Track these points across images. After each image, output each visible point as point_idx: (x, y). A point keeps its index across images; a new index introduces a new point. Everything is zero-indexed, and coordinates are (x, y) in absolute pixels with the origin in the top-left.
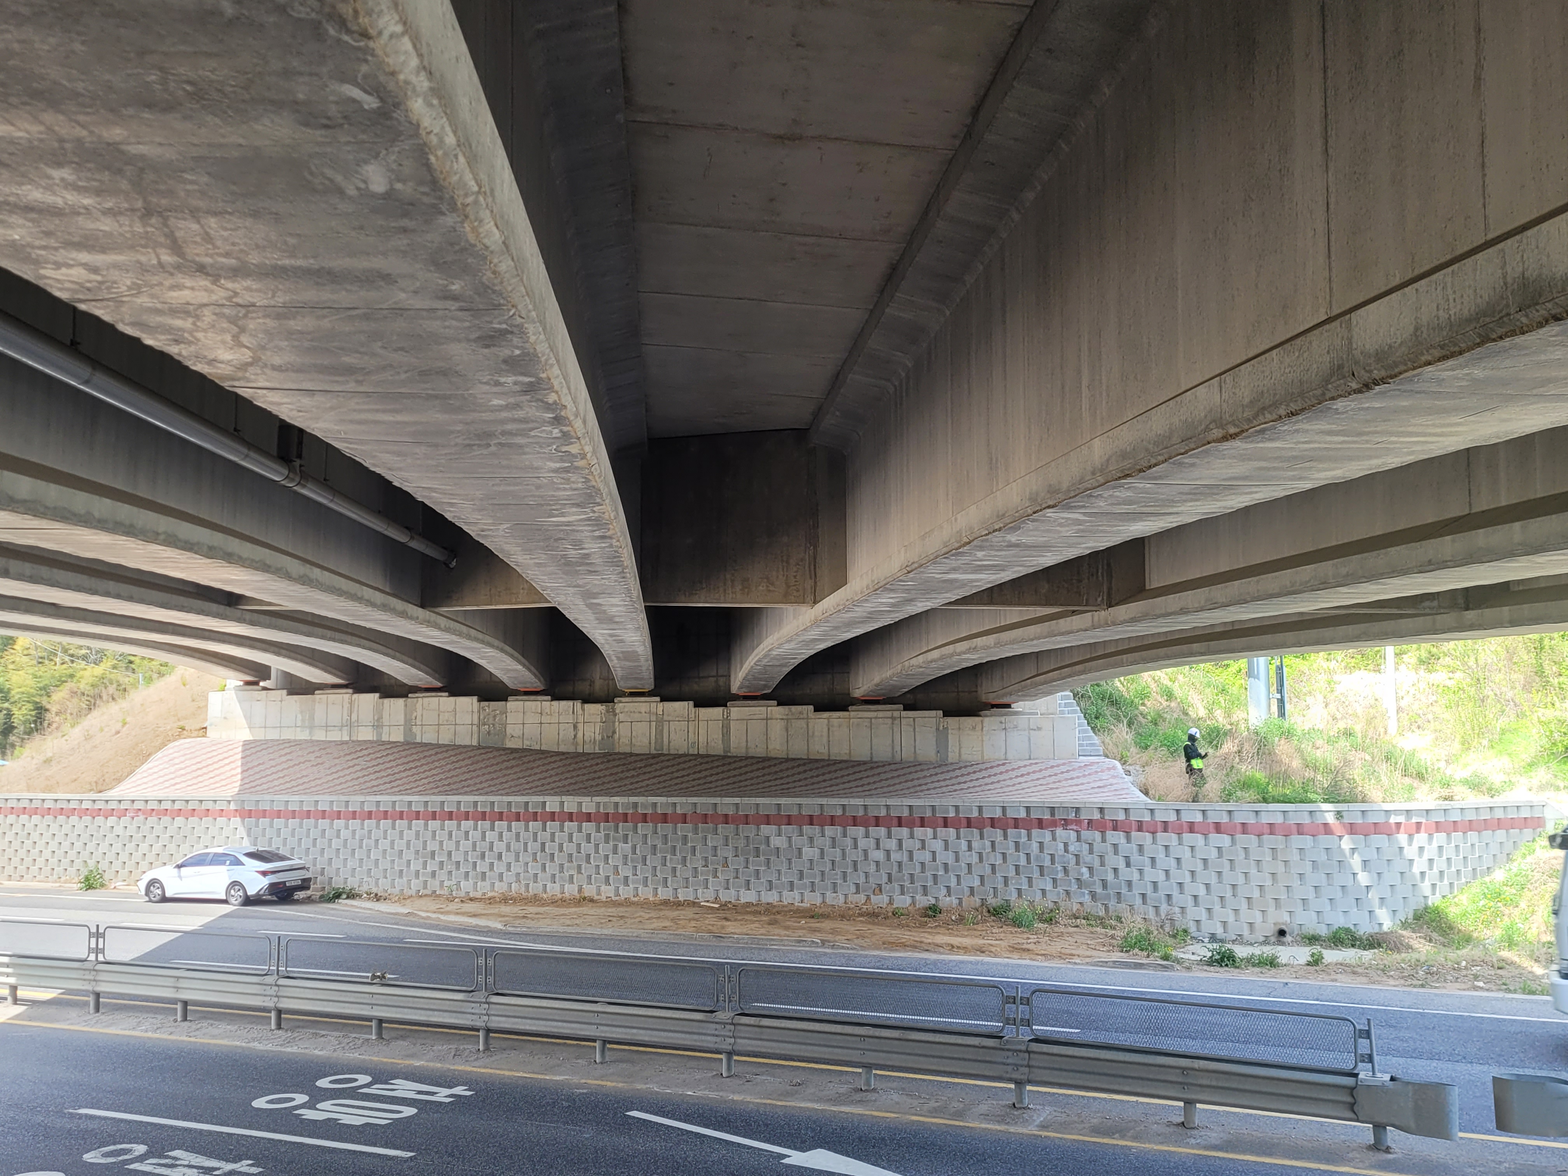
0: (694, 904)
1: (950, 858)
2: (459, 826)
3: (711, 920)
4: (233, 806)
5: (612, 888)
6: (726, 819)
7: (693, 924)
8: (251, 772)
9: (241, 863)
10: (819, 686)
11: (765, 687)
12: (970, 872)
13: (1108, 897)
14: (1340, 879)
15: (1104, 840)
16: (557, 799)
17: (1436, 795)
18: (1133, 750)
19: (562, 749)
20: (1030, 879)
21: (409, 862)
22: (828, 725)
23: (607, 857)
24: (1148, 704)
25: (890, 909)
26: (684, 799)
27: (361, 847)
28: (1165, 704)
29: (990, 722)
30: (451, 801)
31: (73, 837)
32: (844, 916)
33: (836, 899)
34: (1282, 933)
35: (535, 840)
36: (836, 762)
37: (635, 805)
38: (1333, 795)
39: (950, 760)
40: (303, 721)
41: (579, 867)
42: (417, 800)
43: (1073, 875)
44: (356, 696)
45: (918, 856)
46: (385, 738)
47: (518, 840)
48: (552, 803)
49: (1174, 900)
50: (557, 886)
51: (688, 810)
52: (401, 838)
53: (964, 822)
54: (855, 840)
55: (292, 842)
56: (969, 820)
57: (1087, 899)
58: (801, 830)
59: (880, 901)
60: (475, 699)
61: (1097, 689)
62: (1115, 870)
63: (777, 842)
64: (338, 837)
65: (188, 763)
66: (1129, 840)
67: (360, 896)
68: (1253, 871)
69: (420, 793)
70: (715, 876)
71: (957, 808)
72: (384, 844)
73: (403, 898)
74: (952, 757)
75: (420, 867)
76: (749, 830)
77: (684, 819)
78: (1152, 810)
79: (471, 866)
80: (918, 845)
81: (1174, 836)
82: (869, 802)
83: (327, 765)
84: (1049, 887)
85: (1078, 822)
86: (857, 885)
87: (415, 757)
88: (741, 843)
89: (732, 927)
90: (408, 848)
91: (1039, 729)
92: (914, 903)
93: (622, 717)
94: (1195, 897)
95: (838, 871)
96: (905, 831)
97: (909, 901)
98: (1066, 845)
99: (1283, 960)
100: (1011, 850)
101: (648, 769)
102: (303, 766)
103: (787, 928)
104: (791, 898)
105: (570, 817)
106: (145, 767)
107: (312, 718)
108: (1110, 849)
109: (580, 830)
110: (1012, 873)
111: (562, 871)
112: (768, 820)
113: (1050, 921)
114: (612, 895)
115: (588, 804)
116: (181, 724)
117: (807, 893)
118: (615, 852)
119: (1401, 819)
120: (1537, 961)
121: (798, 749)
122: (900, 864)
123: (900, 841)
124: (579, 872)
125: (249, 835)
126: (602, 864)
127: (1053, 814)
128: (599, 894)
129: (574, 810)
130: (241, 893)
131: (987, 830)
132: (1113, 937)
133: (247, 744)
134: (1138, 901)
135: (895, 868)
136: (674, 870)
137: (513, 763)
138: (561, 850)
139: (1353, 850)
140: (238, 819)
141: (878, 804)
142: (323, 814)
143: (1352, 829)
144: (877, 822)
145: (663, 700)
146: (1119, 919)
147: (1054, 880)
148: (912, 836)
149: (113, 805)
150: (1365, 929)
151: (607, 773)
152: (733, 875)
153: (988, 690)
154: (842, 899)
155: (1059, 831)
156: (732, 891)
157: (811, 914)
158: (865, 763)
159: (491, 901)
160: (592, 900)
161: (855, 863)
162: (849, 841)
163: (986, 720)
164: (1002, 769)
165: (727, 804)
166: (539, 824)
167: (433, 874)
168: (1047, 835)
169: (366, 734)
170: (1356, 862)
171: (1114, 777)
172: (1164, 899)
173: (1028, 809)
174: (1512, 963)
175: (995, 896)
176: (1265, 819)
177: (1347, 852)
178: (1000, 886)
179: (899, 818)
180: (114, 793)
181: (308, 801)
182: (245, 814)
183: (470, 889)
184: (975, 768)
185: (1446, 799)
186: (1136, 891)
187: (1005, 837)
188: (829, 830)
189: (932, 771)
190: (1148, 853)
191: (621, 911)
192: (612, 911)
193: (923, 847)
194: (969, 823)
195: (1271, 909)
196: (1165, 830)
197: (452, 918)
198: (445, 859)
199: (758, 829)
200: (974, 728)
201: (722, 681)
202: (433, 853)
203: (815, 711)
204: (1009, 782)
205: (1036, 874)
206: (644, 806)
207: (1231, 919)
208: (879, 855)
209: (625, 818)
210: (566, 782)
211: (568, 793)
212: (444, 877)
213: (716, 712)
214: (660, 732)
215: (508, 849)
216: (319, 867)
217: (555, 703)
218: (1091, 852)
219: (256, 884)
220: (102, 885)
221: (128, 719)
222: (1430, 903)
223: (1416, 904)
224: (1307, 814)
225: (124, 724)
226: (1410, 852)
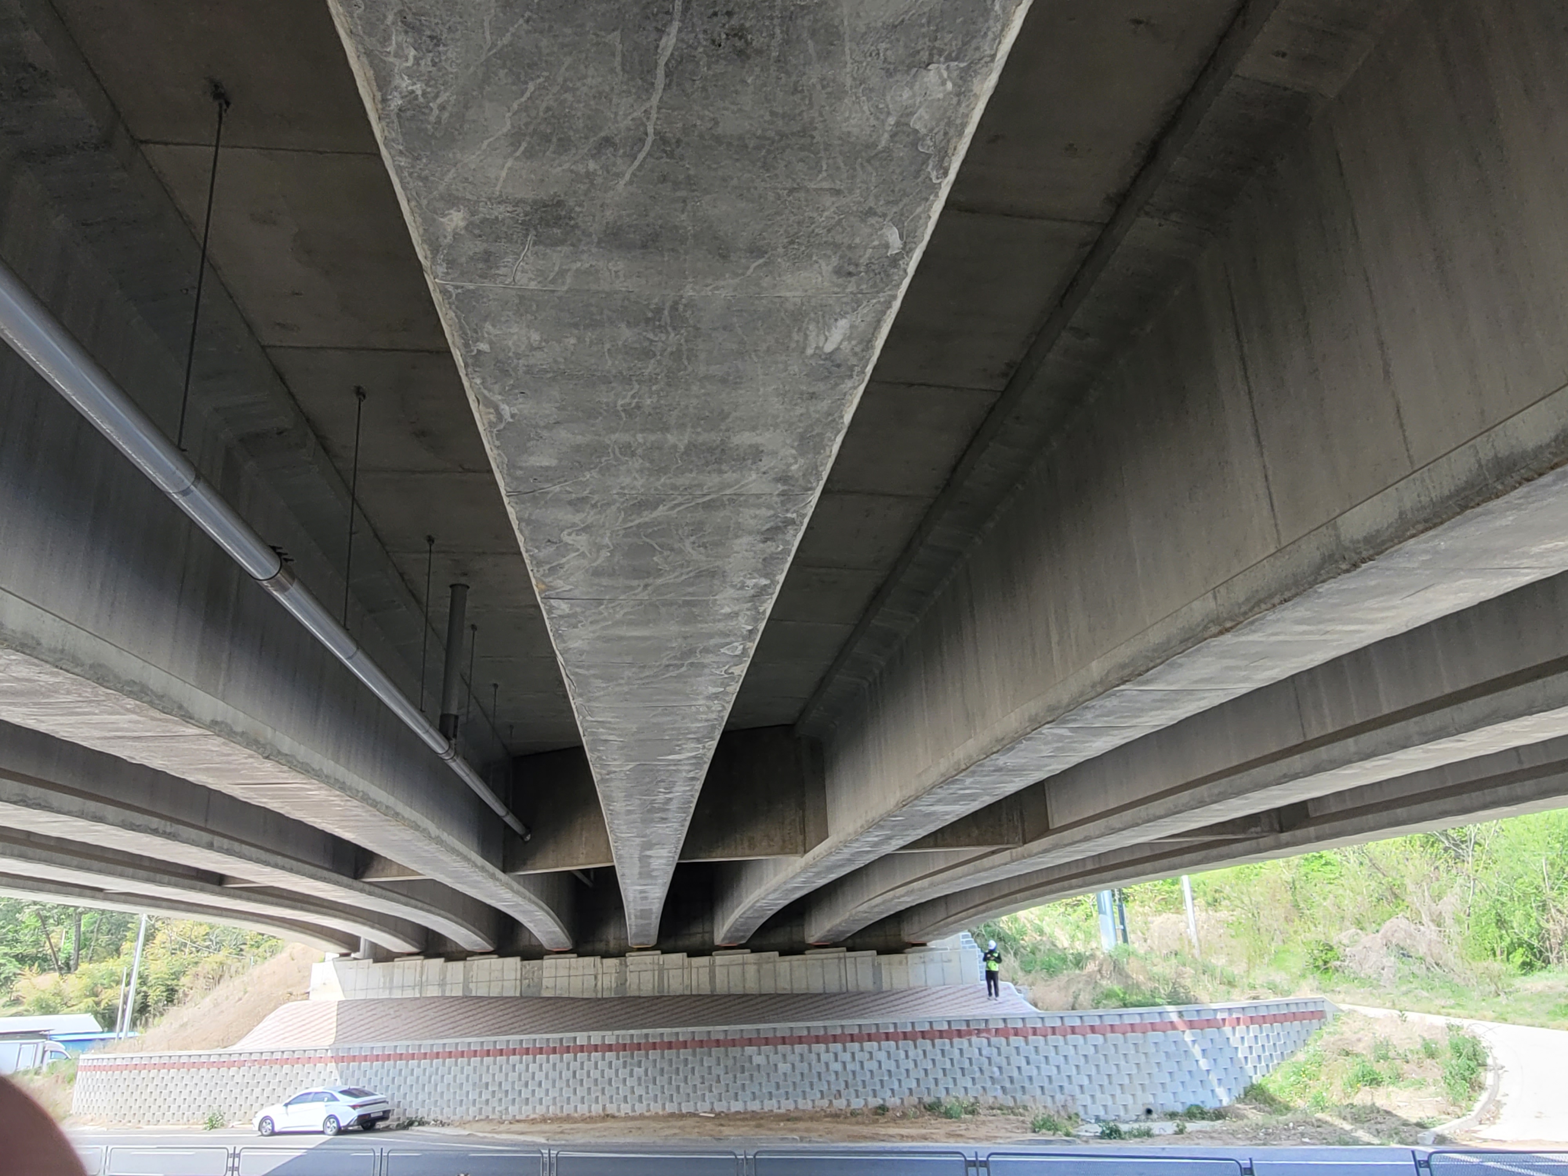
0: (694, 1115)
1: (892, 1066)
2: (508, 1060)
3: (709, 1126)
4: (329, 1054)
5: (629, 1106)
6: (718, 1043)
7: (696, 1130)
8: (344, 1025)
9: (336, 1100)
10: (781, 937)
11: (742, 939)
12: (908, 1076)
13: (1015, 1090)
14: (1186, 1065)
15: (1008, 1044)
16: (585, 1034)
17: (1247, 996)
18: (1021, 974)
19: (586, 996)
20: (954, 1079)
21: (468, 1092)
22: (791, 965)
23: (625, 1080)
24: (1026, 939)
25: (849, 1111)
26: (684, 1029)
27: (430, 1082)
28: (1039, 938)
29: (912, 957)
30: (501, 1041)
31: (201, 1086)
32: (813, 1117)
33: (805, 1105)
34: (1149, 1112)
35: (568, 1069)
36: (798, 995)
37: (647, 1035)
38: (1174, 999)
39: (885, 989)
40: (384, 984)
41: (603, 1089)
42: (474, 1041)
43: (987, 1074)
44: (426, 961)
45: (867, 1065)
46: (448, 994)
47: (554, 1069)
48: (581, 1038)
49: (1066, 1091)
50: (586, 1106)
51: (688, 1038)
52: (462, 1073)
53: (901, 1036)
54: (818, 1055)
55: (375, 1081)
56: (905, 1033)
57: (999, 1092)
58: (776, 1049)
59: (840, 1104)
60: (518, 959)
62: (1019, 1068)
63: (758, 1060)
64: (412, 1074)
65: (295, 1020)
66: (1027, 1043)
67: (428, 1123)
68: (1122, 1063)
69: (477, 1035)
70: (711, 1091)
71: (895, 1024)
72: (448, 1078)
73: (463, 1124)
74: (886, 986)
75: (476, 1097)
76: (735, 1051)
77: (685, 1045)
78: (1042, 1018)
79: (517, 1093)
80: (867, 1056)
81: (1061, 1038)
82: (828, 1023)
83: (403, 1017)
84: (969, 1085)
85: (988, 1030)
86: (821, 1092)
87: (472, 1007)
88: (730, 1062)
89: (726, 1131)
90: (467, 1081)
91: (950, 961)
92: (866, 1104)
93: (632, 968)
94: (1081, 1086)
95: (806, 1081)
96: (856, 1045)
97: (863, 1103)
98: (980, 1050)
99: (1155, 1131)
100: (939, 1057)
101: (654, 1008)
102: (385, 1019)
103: (770, 1129)
104: (770, 1105)
105: (596, 1048)
106: (261, 1025)
107: (392, 980)
108: (1014, 1051)
109: (603, 1059)
110: (940, 1075)
111: (589, 1093)
112: (750, 1042)
113: (973, 1112)
114: (629, 1111)
115: (610, 1037)
116: (290, 990)
117: (783, 1102)
118: (631, 1075)
119: (1225, 1015)
120: (1344, 1119)
121: (768, 987)
122: (854, 1072)
123: (853, 1054)
124: (603, 1093)
125: (341, 1077)
126: (621, 1086)
127: (968, 1025)
128: (619, 1110)
129: (599, 1043)
130: (335, 1125)
131: (920, 1041)
132: (1023, 1122)
133: (340, 1004)
134: (1038, 1092)
135: (851, 1076)
136: (678, 1087)
137: (549, 1008)
138: (589, 1076)
139: (1194, 1042)
140: (334, 1064)
141: (835, 1025)
142: (401, 1057)
143: (1191, 1025)
144: (835, 1039)
145: (663, 953)
146: (1025, 1108)
147: (973, 1079)
148: (862, 1050)
149: (235, 1058)
150: (1210, 1105)
151: (623, 1012)
152: (724, 1089)
153: (909, 934)
154: (810, 1104)
155: (974, 1039)
156: (724, 1103)
157: (788, 1118)
158: (820, 994)
159: (533, 1121)
160: (613, 1117)
161: (819, 1074)
162: (813, 1056)
163: (909, 955)
164: (925, 993)
165: (718, 1031)
166: (571, 1055)
167: (487, 1101)
168: (965, 1041)
169: (433, 992)
170: (1196, 1051)
171: (1010, 995)
172: (1058, 1089)
173: (949, 1022)
174: (1326, 1122)
175: (929, 1094)
176: (1127, 1020)
177: (1190, 1044)
178: (932, 1086)
179: (852, 1035)
180: (236, 1048)
181: (389, 1046)
182: (339, 1060)
183: (516, 1113)
184: (905, 994)
185: (1254, 998)
186: (1036, 1084)
187: (933, 1045)
188: (798, 1048)
189: (873, 998)
190: (1042, 1053)
191: (638, 1123)
192: (630, 1124)
193: (871, 1058)
194: (905, 1036)
195: (1139, 1093)
196: (1054, 1033)
197: (505, 1136)
198: (496, 1088)
199: (743, 1051)
200: (901, 963)
201: (707, 936)
202: (487, 1084)
203: (780, 955)
204: (932, 1003)
205: (959, 1075)
206: (653, 1036)
207: (1110, 1103)
208: (838, 1066)
209: (639, 1047)
210: (590, 1021)
211: (593, 1029)
212: (496, 1104)
213: (704, 960)
214: (661, 978)
215: (547, 1077)
216: (396, 1100)
217: (580, 959)
218: (999, 1054)
219: (348, 1117)
220: (222, 1125)
221: (249, 989)
222: (1254, 1082)
223: (1244, 1083)
224: (1157, 1016)
225: (245, 993)
226: (1234, 1041)
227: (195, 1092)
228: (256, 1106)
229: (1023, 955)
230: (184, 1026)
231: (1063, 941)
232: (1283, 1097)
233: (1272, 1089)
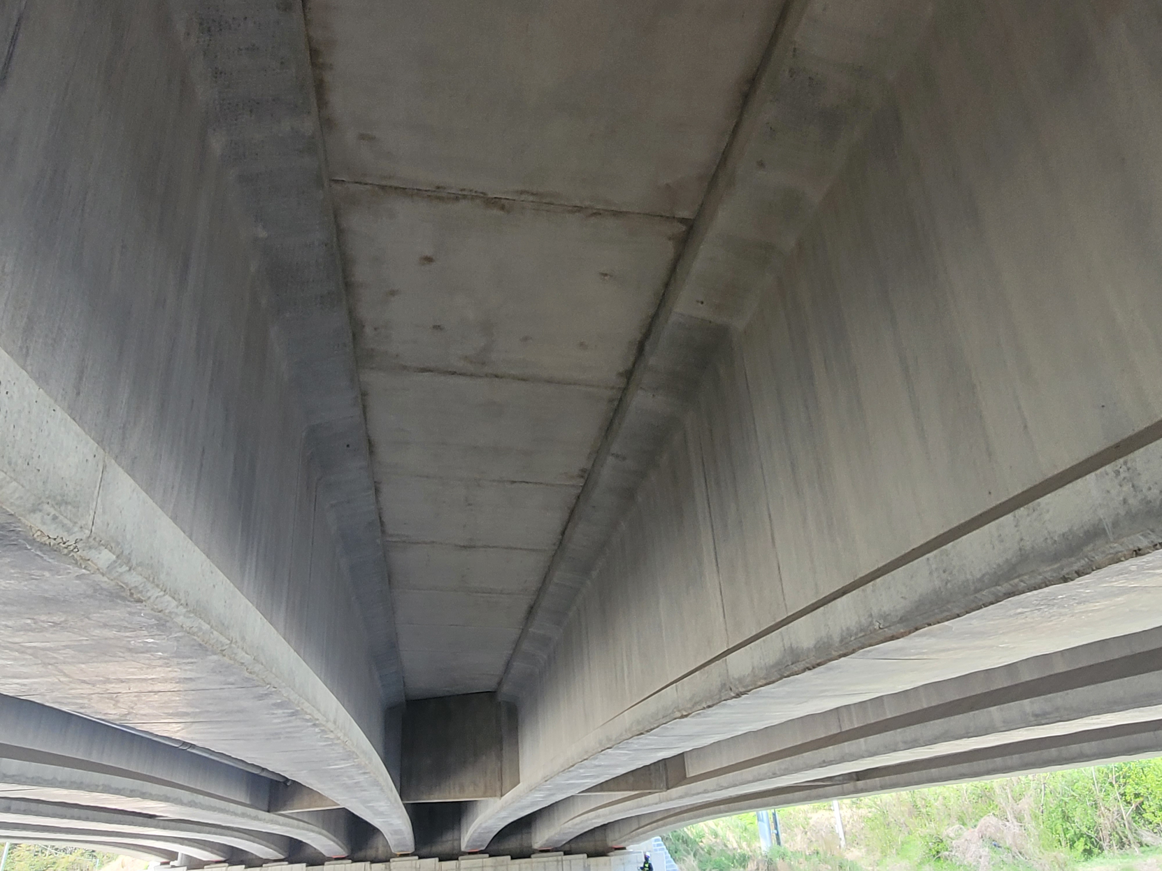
10: (514, 843)
11: (482, 846)
22: (520, 868)
24: (704, 841)
28: (714, 840)
29: (615, 859)
44: (230, 867)
61: (675, 834)
145: (420, 858)
153: (612, 840)
163: (612, 858)
200: (605, 864)
201: (455, 843)
203: (512, 858)
213: (452, 864)
217: (354, 865)
229: (701, 855)
231: (733, 843)
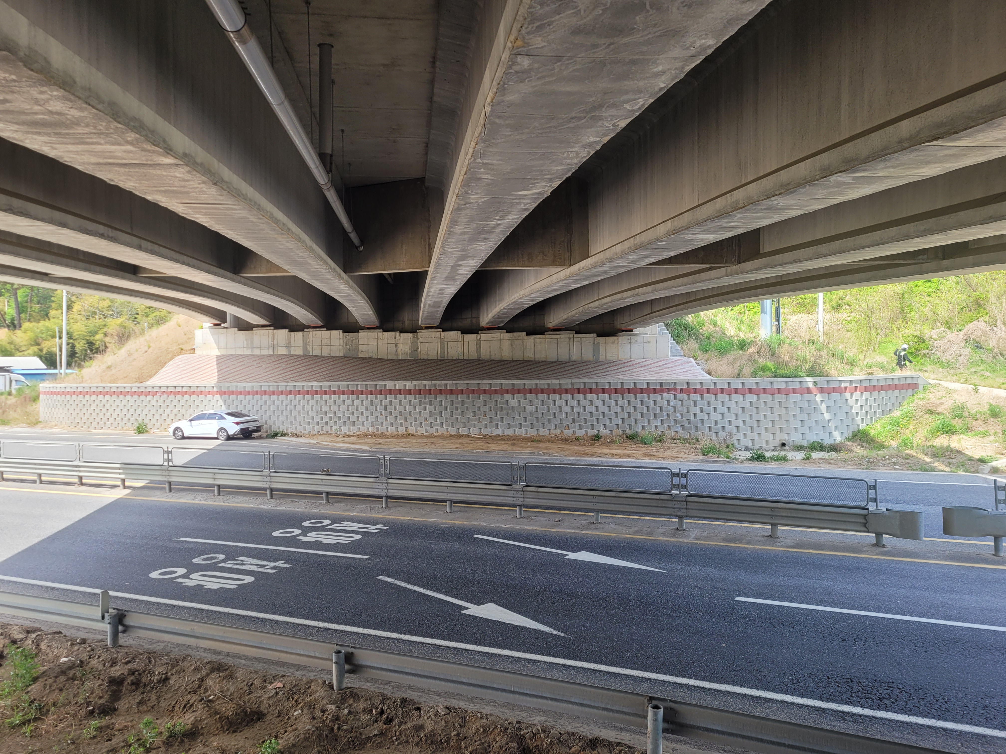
0: (468, 436)
1: (606, 410)
2: (339, 398)
3: (478, 443)
4: (215, 389)
5: (424, 429)
6: (485, 392)
7: (470, 446)
8: (223, 371)
9: (224, 418)
10: (528, 322)
11: (501, 323)
12: (616, 417)
13: (691, 428)
14: (814, 417)
15: (689, 399)
16: (393, 382)
17: (864, 372)
18: (699, 352)
19: (390, 357)
20: (649, 420)
21: (313, 417)
22: (534, 342)
23: (420, 413)
24: (704, 329)
25: (574, 437)
26: (461, 382)
27: (286, 410)
28: (713, 329)
29: (622, 339)
30: (334, 385)
31: (128, 406)
32: (550, 440)
33: (544, 432)
34: (784, 445)
35: (381, 405)
36: (539, 362)
37: (435, 385)
38: (812, 373)
39: (600, 360)
40: (247, 344)
41: (406, 418)
42: (316, 385)
43: (672, 417)
44: (275, 331)
45: (589, 409)
46: (293, 353)
47: (372, 404)
48: (390, 385)
49: (726, 429)
50: (394, 428)
51: (464, 387)
52: (308, 404)
53: (613, 391)
54: (555, 401)
55: (249, 407)
56: (616, 390)
57: (680, 429)
58: (525, 397)
59: (568, 433)
60: (341, 331)
61: (677, 321)
62: (695, 414)
63: (512, 403)
64: (274, 404)
65: (187, 367)
66: (702, 398)
67: (288, 435)
68: (769, 413)
69: (316, 381)
70: (479, 421)
71: (610, 383)
72: (299, 408)
73: (311, 436)
74: (602, 358)
75: (319, 420)
76: (497, 397)
77: (462, 392)
78: (715, 383)
79: (346, 419)
80: (589, 403)
81: (727, 396)
82: (562, 381)
83: (264, 367)
84: (659, 424)
85: (675, 390)
86: (556, 425)
87: (311, 362)
88: (493, 404)
89: (491, 447)
90: (312, 409)
91: (649, 342)
92: (586, 434)
93: (421, 340)
94: (738, 427)
95: (546, 418)
96: (581, 396)
97: (584, 432)
98: (668, 402)
99: (789, 457)
100: (639, 405)
101: (438, 367)
102: (251, 368)
103: (521, 447)
104: (520, 432)
105: (400, 392)
106: (164, 369)
107: (252, 343)
108: (692, 403)
109: (405, 399)
110: (639, 417)
111: (396, 420)
112: (507, 392)
113: (660, 441)
114: (424, 432)
115: (410, 385)
116: (180, 347)
117: (529, 430)
118: (425, 410)
119: (847, 385)
120: (926, 455)
121: (518, 356)
122: (579, 413)
123: (579, 402)
124: (406, 421)
125: (225, 404)
126: (418, 417)
127: (661, 386)
128: (417, 432)
129: (402, 388)
130: (225, 434)
131: (626, 395)
132: (695, 448)
133: (218, 357)
134: (707, 430)
135: (576, 415)
136: (457, 418)
137: (365, 365)
138: (395, 409)
139: (822, 401)
140: (219, 396)
141: (567, 383)
142: (265, 393)
143: (822, 390)
144: (567, 392)
145: (444, 331)
146: (697, 439)
147: (662, 420)
148: (585, 399)
149: (150, 389)
150: (827, 441)
151: (417, 369)
152: (489, 420)
153: (621, 323)
154: (548, 432)
155: (665, 395)
156: (489, 429)
157: (532, 440)
158: (555, 362)
159: (359, 436)
160: (413, 435)
161: (555, 413)
162: (551, 402)
163: (620, 338)
164: (631, 363)
165: (485, 383)
166: (383, 396)
167: (326, 423)
168: (658, 397)
169: (282, 351)
170: (823, 407)
171: (691, 366)
172: (721, 429)
173: (648, 383)
174: (913, 456)
175: (630, 429)
176: (776, 386)
177: (819, 402)
178: (633, 424)
179: (578, 390)
180: (149, 383)
181: (256, 386)
182: (222, 393)
183: (347, 430)
184: (615, 363)
185: (869, 374)
186: (706, 425)
187: (636, 398)
188: (540, 397)
189: (593, 365)
190: (713, 405)
191: (430, 440)
192: (425, 440)
193: (591, 404)
194: (616, 391)
195: (778, 433)
196: (722, 393)
197: (341, 445)
198: (332, 415)
199: (502, 397)
200: (613, 343)
201: (475, 321)
202: (326, 412)
203: (528, 334)
204: (635, 370)
205: (652, 417)
206: (440, 385)
207: (756, 438)
208: (568, 409)
209: (430, 392)
210: (395, 374)
211: (397, 380)
212: (332, 425)
213: (473, 337)
214: (442, 348)
215: (367, 409)
216: (264, 420)
217: (385, 333)
218: (682, 405)
219: (233, 429)
220: (147, 431)
221: (151, 345)
222: (861, 428)
223: (853, 429)
224: (798, 383)
225: (149, 347)
226: (851, 402)
227: (125, 411)
228: (168, 421)
229: (701, 341)
230: (109, 367)
231: (731, 331)
232: (879, 438)
233: (872, 433)
